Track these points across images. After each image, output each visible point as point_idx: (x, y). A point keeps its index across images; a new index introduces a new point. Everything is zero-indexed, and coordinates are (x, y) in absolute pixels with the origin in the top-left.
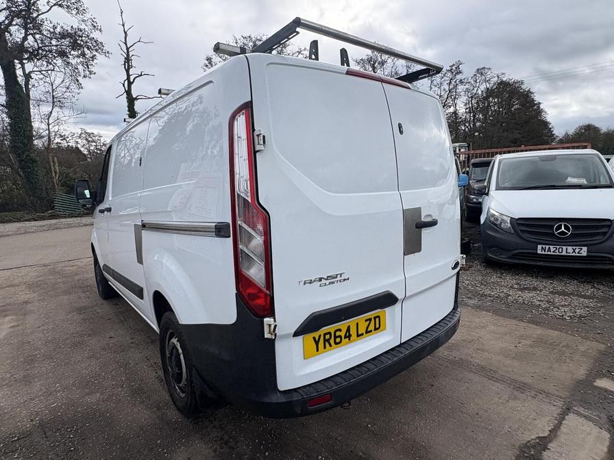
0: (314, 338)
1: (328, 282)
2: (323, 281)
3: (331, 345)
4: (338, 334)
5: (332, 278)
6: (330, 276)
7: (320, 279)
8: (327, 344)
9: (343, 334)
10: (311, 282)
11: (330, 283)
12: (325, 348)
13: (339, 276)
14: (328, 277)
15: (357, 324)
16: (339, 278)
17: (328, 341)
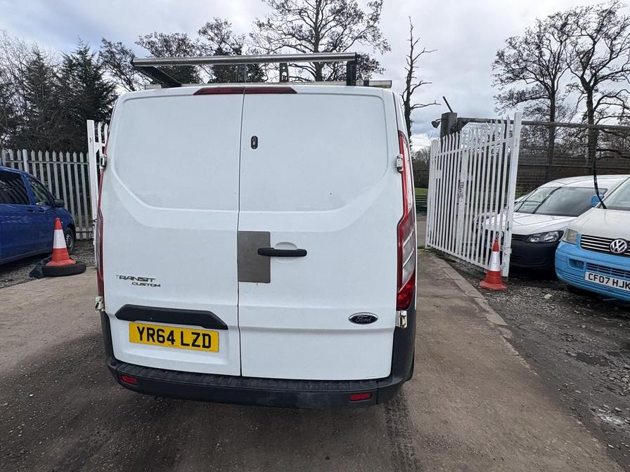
0: (138, 328)
1: (139, 283)
2: (135, 281)
3: (154, 341)
4: (161, 333)
5: (143, 281)
6: (141, 278)
7: (132, 278)
8: (151, 339)
9: (166, 335)
10: (125, 278)
11: (141, 284)
12: (148, 340)
13: (150, 280)
14: (139, 278)
15: (182, 333)
16: (149, 282)
17: (152, 335)
